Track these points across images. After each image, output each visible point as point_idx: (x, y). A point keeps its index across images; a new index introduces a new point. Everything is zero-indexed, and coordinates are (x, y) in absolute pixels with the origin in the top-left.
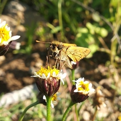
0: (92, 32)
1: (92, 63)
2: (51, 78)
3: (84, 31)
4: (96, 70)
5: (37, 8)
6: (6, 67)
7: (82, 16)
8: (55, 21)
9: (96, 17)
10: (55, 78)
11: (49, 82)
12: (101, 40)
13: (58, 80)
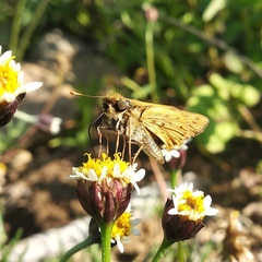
0: (224, 94)
1: (225, 167)
2: (109, 180)
3: (205, 91)
4: (236, 183)
5: (102, 46)
6: (35, 177)
7: (203, 62)
8: (141, 72)
9: (234, 63)
10: (118, 180)
11: (106, 190)
12: (244, 112)
13: (125, 185)
